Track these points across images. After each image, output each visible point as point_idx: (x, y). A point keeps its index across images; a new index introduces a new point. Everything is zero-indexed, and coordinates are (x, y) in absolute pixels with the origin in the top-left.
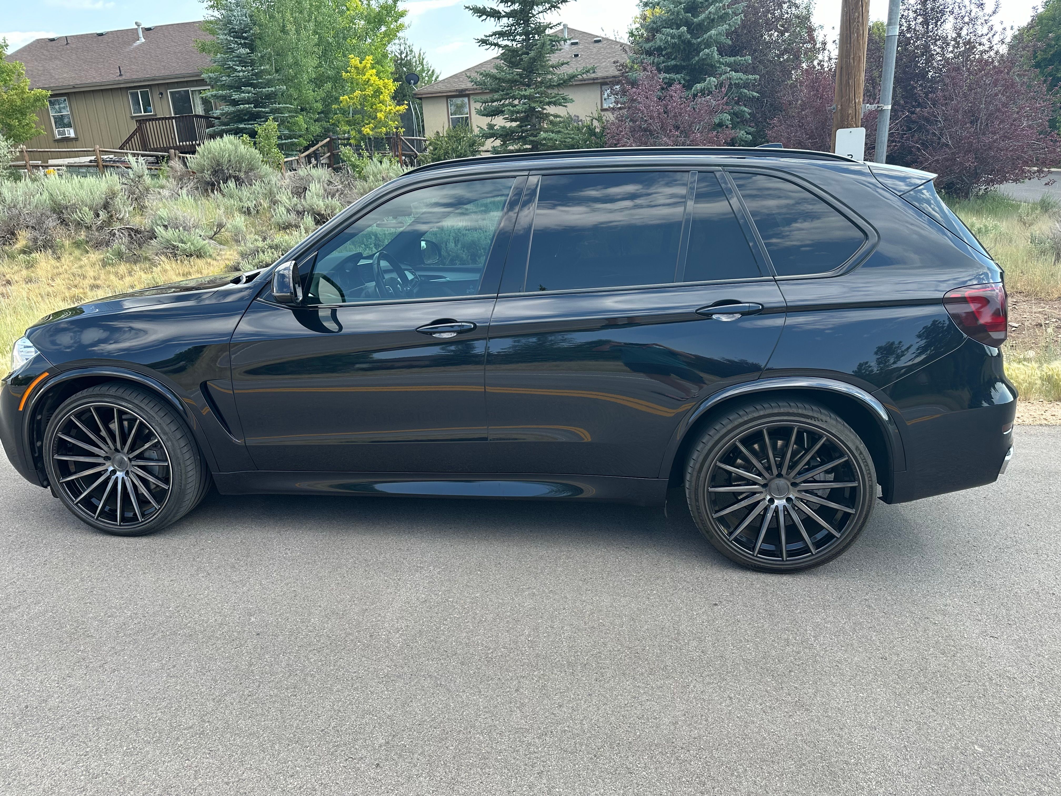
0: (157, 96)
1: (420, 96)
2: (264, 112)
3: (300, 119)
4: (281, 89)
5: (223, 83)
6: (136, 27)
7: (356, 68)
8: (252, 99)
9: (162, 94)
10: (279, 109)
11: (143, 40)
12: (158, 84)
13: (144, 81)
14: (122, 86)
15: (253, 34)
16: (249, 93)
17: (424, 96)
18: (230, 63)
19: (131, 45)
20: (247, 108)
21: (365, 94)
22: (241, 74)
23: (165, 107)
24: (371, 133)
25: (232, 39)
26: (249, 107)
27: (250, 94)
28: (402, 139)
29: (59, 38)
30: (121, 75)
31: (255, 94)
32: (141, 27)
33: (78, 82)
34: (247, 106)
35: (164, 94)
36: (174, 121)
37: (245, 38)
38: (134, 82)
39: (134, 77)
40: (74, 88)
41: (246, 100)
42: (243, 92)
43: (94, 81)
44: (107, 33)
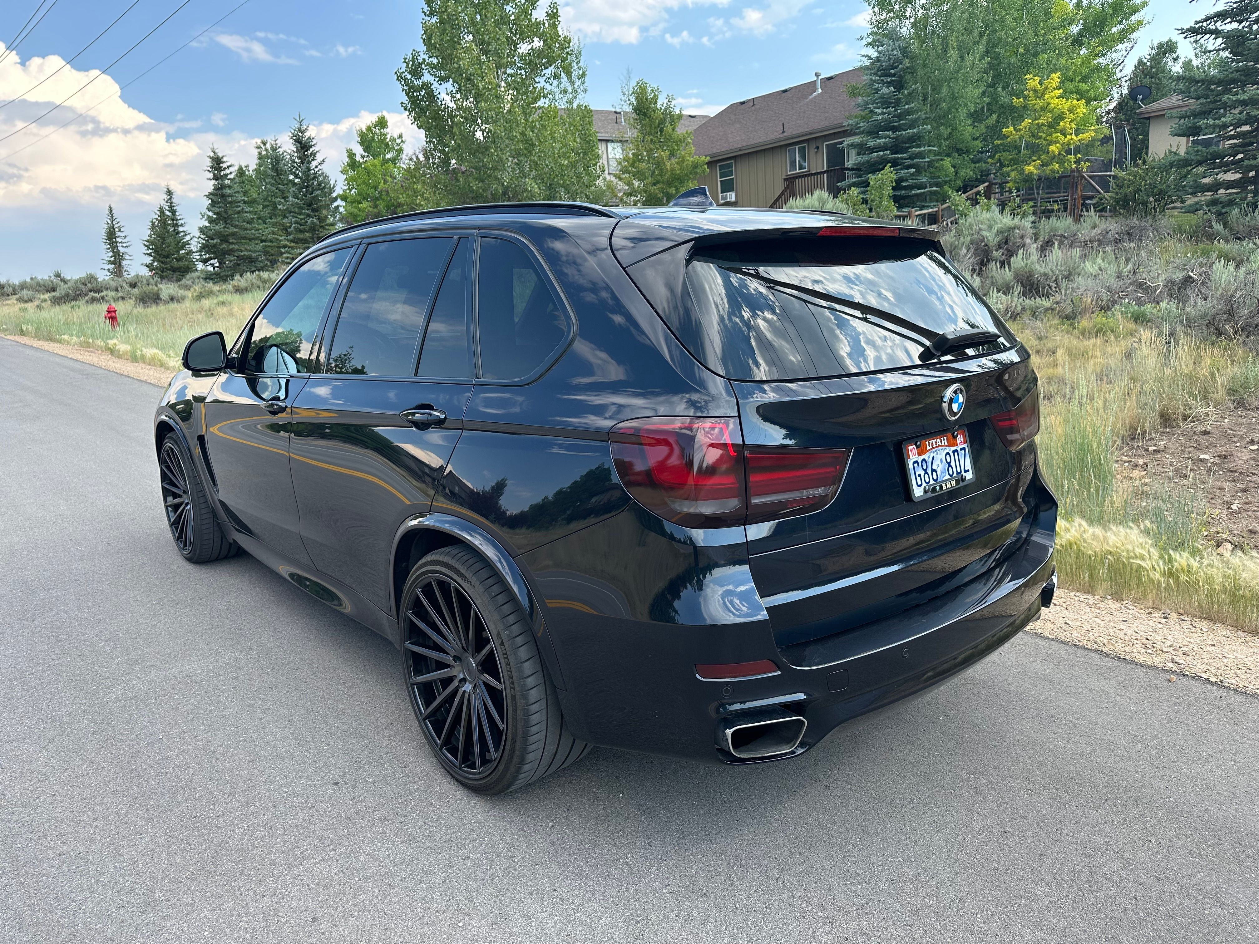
0: (813, 150)
1: (1147, 116)
2: (902, 158)
3: (947, 163)
4: (925, 129)
5: (862, 129)
6: (815, 78)
7: (1035, 91)
8: (890, 145)
9: (818, 148)
10: (920, 153)
11: (820, 91)
12: (816, 138)
13: (803, 136)
14: (782, 143)
15: (903, 70)
16: (885, 139)
17: (1153, 114)
18: (870, 106)
19: (807, 98)
20: (882, 156)
21: (1038, 123)
22: (880, 117)
23: (820, 161)
24: (1035, 172)
25: (877, 78)
26: (884, 155)
27: (887, 139)
28: (1084, 177)
29: (749, 101)
30: (783, 132)
31: (893, 138)
32: (820, 77)
33: (745, 144)
34: (882, 153)
35: (820, 148)
36: (825, 175)
37: (894, 75)
38: (792, 138)
39: (794, 132)
40: (740, 150)
41: (883, 147)
42: (880, 138)
43: (759, 141)
44: (791, 89)
